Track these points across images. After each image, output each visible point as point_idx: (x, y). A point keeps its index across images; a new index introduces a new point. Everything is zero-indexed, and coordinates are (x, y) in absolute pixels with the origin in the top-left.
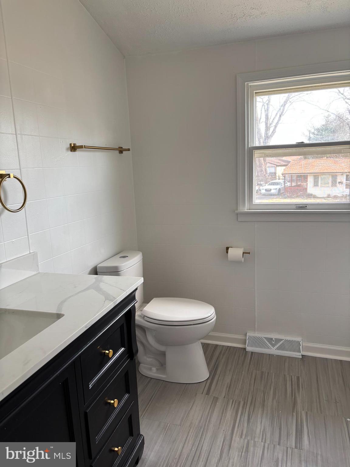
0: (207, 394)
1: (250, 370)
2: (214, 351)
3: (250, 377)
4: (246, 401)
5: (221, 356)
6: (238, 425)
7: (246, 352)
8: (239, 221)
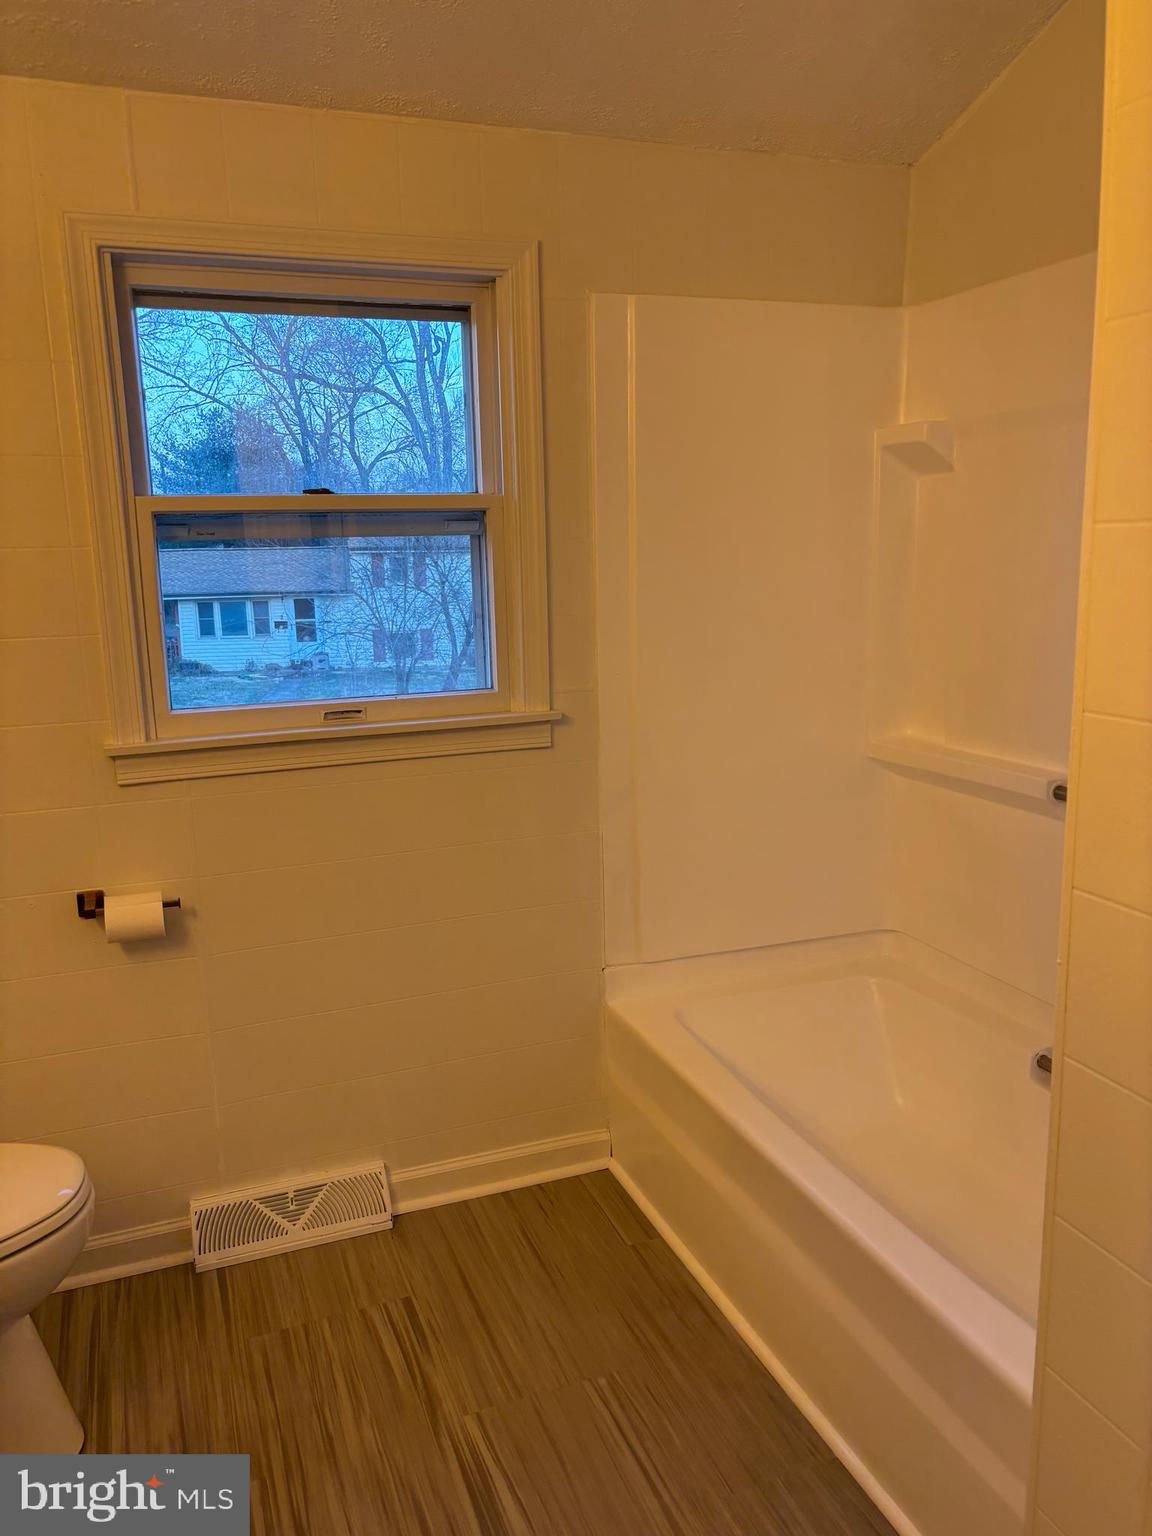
1: (235, 1341)
3: (246, 1369)
8: (122, 786)
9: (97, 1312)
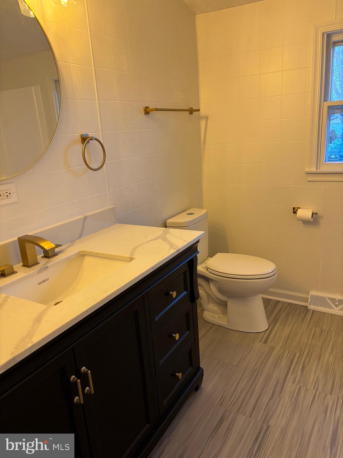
0: (264, 343)
1: (309, 326)
2: (275, 306)
3: (309, 332)
4: (302, 353)
5: (282, 311)
6: (292, 372)
7: (308, 310)
8: (308, 181)
9: (283, 307)
